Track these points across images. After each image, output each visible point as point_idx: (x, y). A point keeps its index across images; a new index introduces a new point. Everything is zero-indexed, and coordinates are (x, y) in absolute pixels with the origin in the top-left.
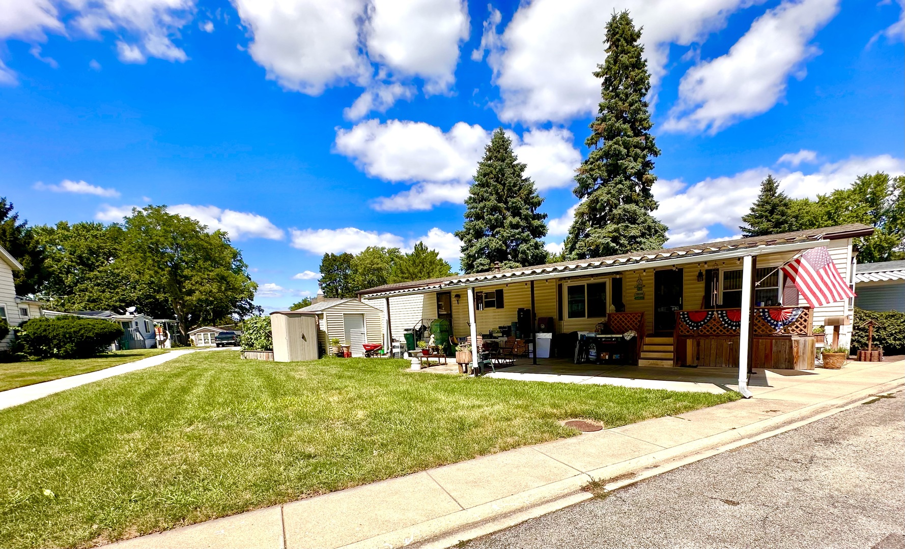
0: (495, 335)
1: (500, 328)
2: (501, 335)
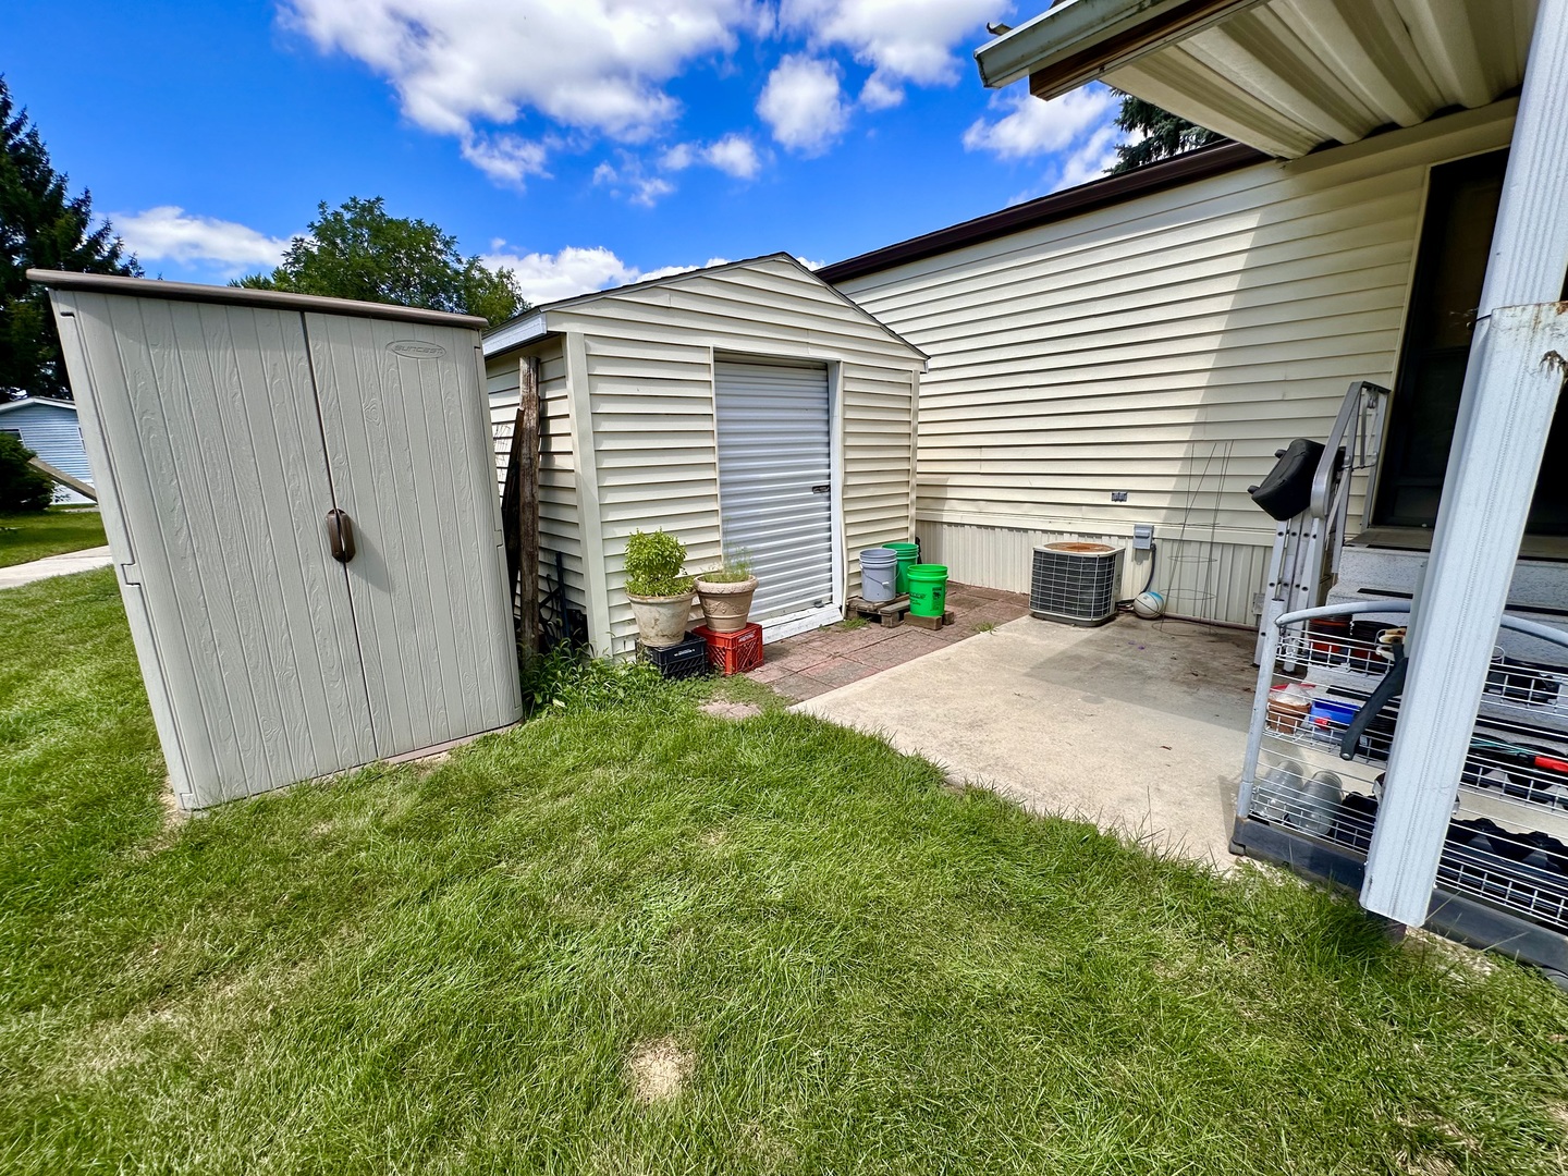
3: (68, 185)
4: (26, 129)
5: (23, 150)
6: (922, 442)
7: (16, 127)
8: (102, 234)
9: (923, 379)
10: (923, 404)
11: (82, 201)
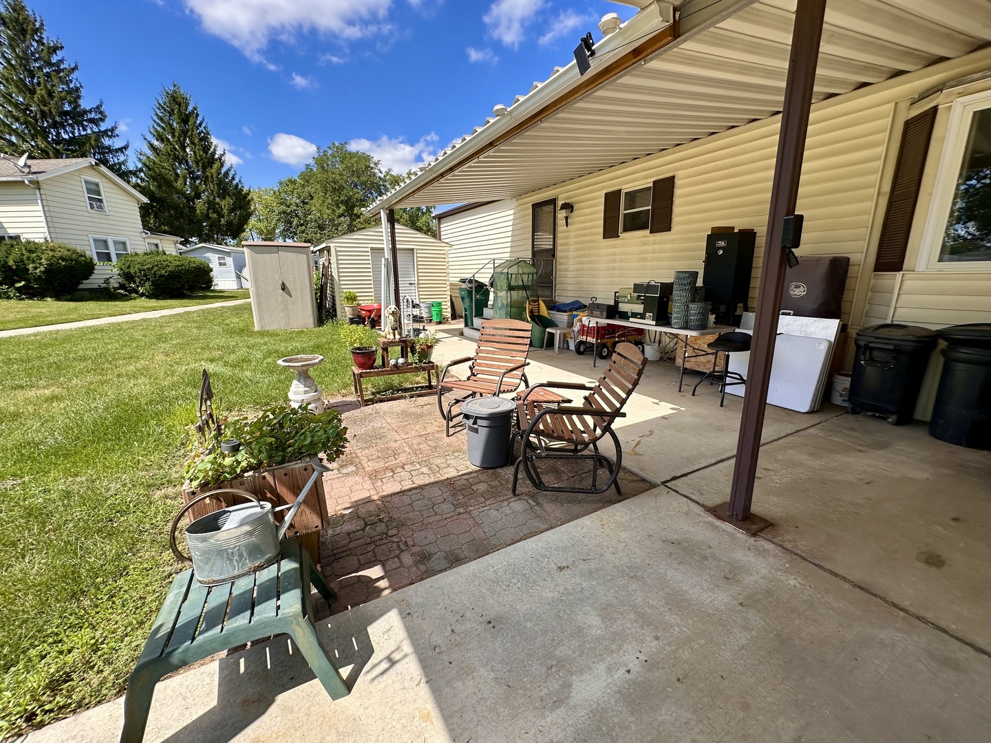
0: (623, 307)
1: (637, 288)
2: (639, 308)
3: (218, 149)
4: (203, 125)
5: (202, 135)
6: (450, 271)
7: (200, 125)
8: (229, 170)
9: (450, 252)
10: (450, 260)
11: (223, 155)
